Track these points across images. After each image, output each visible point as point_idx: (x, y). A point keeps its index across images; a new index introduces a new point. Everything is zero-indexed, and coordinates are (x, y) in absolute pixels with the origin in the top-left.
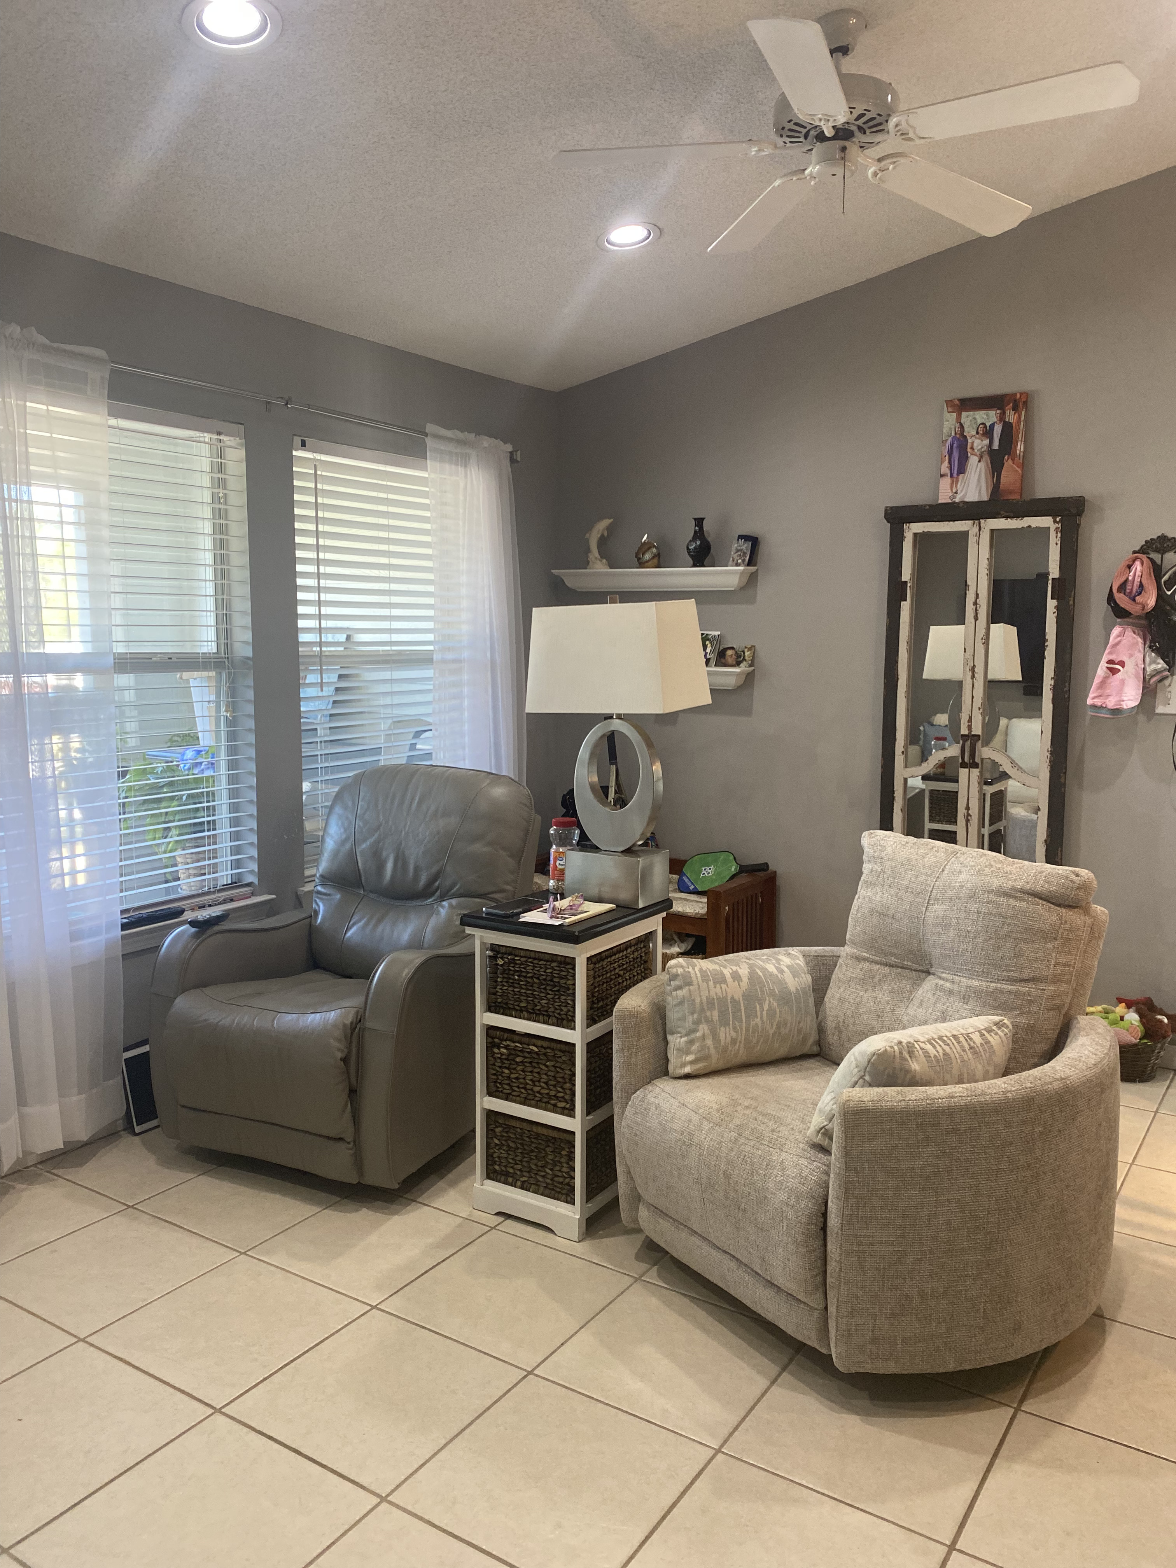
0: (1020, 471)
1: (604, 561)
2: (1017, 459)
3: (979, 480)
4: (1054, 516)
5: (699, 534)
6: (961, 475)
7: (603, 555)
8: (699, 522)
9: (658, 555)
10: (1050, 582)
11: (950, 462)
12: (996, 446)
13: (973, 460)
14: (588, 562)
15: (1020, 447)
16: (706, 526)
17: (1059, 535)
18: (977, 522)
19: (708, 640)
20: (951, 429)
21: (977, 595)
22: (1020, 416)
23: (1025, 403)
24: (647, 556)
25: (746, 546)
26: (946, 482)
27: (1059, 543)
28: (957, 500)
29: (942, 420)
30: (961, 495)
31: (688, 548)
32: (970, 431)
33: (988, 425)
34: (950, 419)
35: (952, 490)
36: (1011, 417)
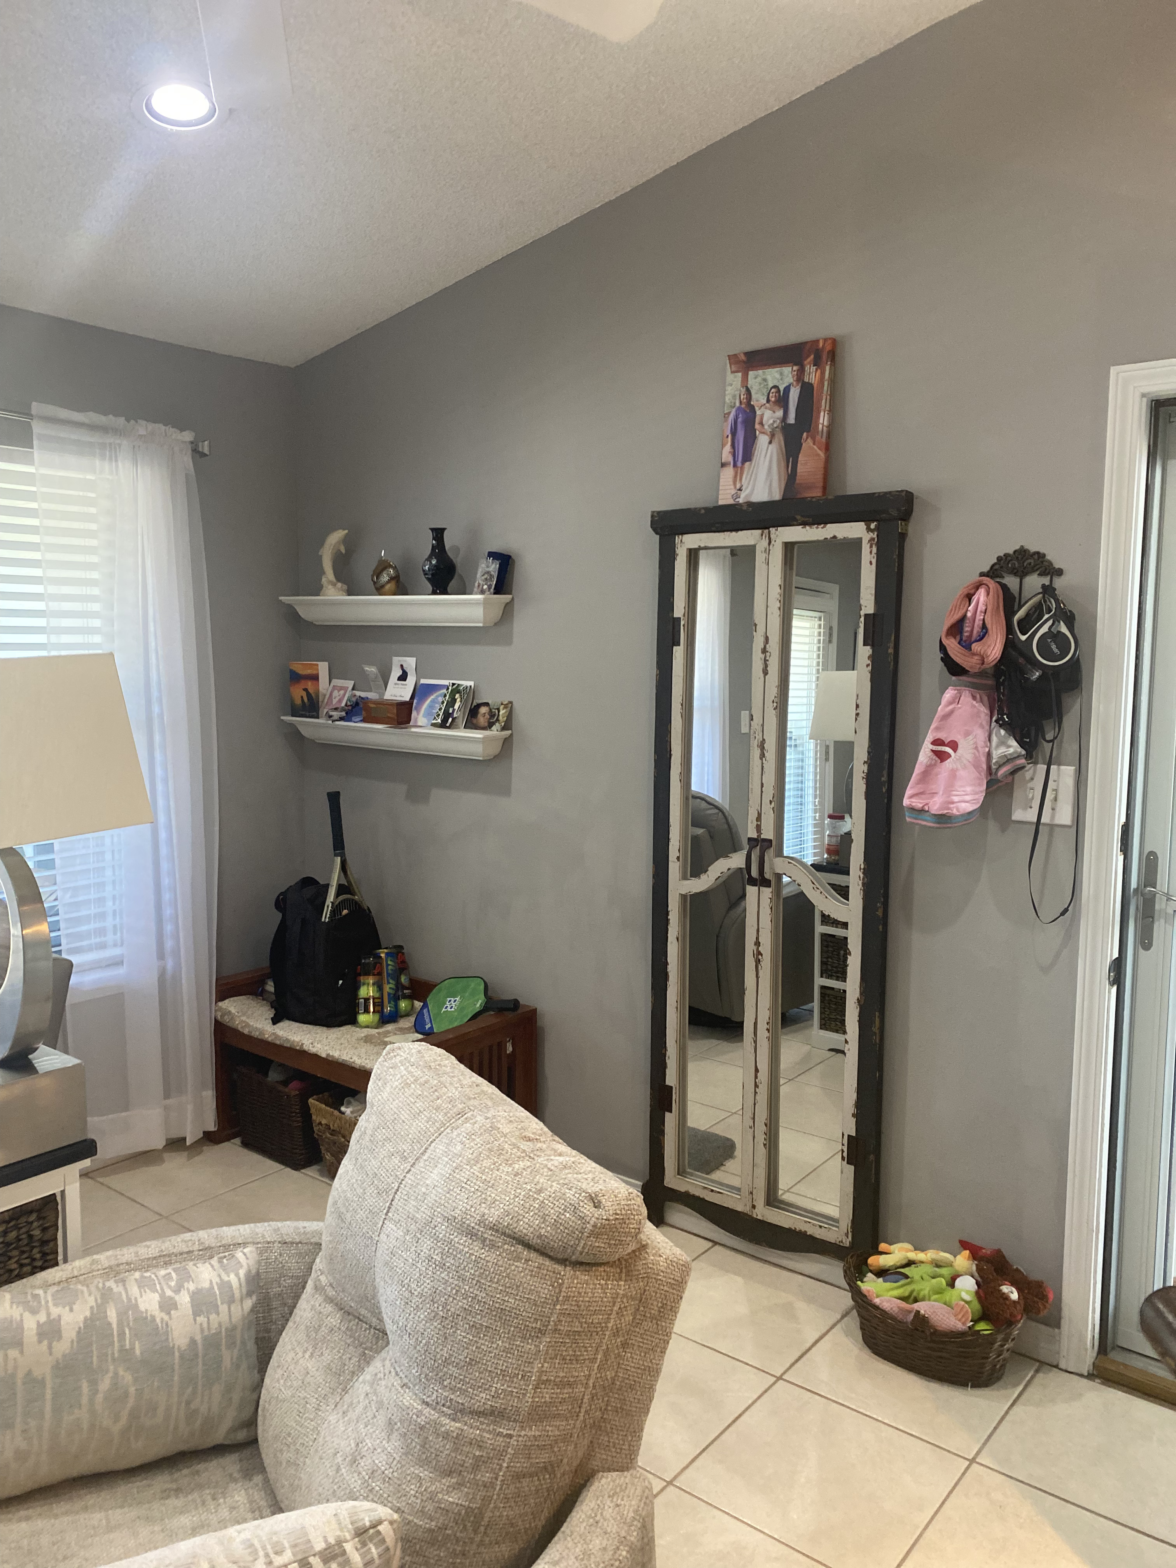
0: (822, 454)
1: (339, 585)
2: (818, 437)
3: (770, 468)
4: (867, 521)
5: (439, 549)
6: (747, 464)
7: (340, 576)
8: (438, 534)
9: (396, 579)
10: (862, 619)
11: (733, 446)
12: (791, 419)
13: (762, 440)
14: (322, 587)
15: (823, 420)
16: (446, 537)
17: (874, 550)
18: (766, 531)
19: (459, 692)
20: (734, 396)
21: (767, 639)
22: (823, 373)
23: (833, 356)
24: (385, 578)
25: (494, 567)
26: (729, 472)
27: (874, 561)
28: (741, 500)
29: (724, 384)
30: (748, 491)
31: (424, 571)
32: (758, 399)
33: (782, 389)
34: (734, 381)
35: (735, 484)
36: (812, 375)
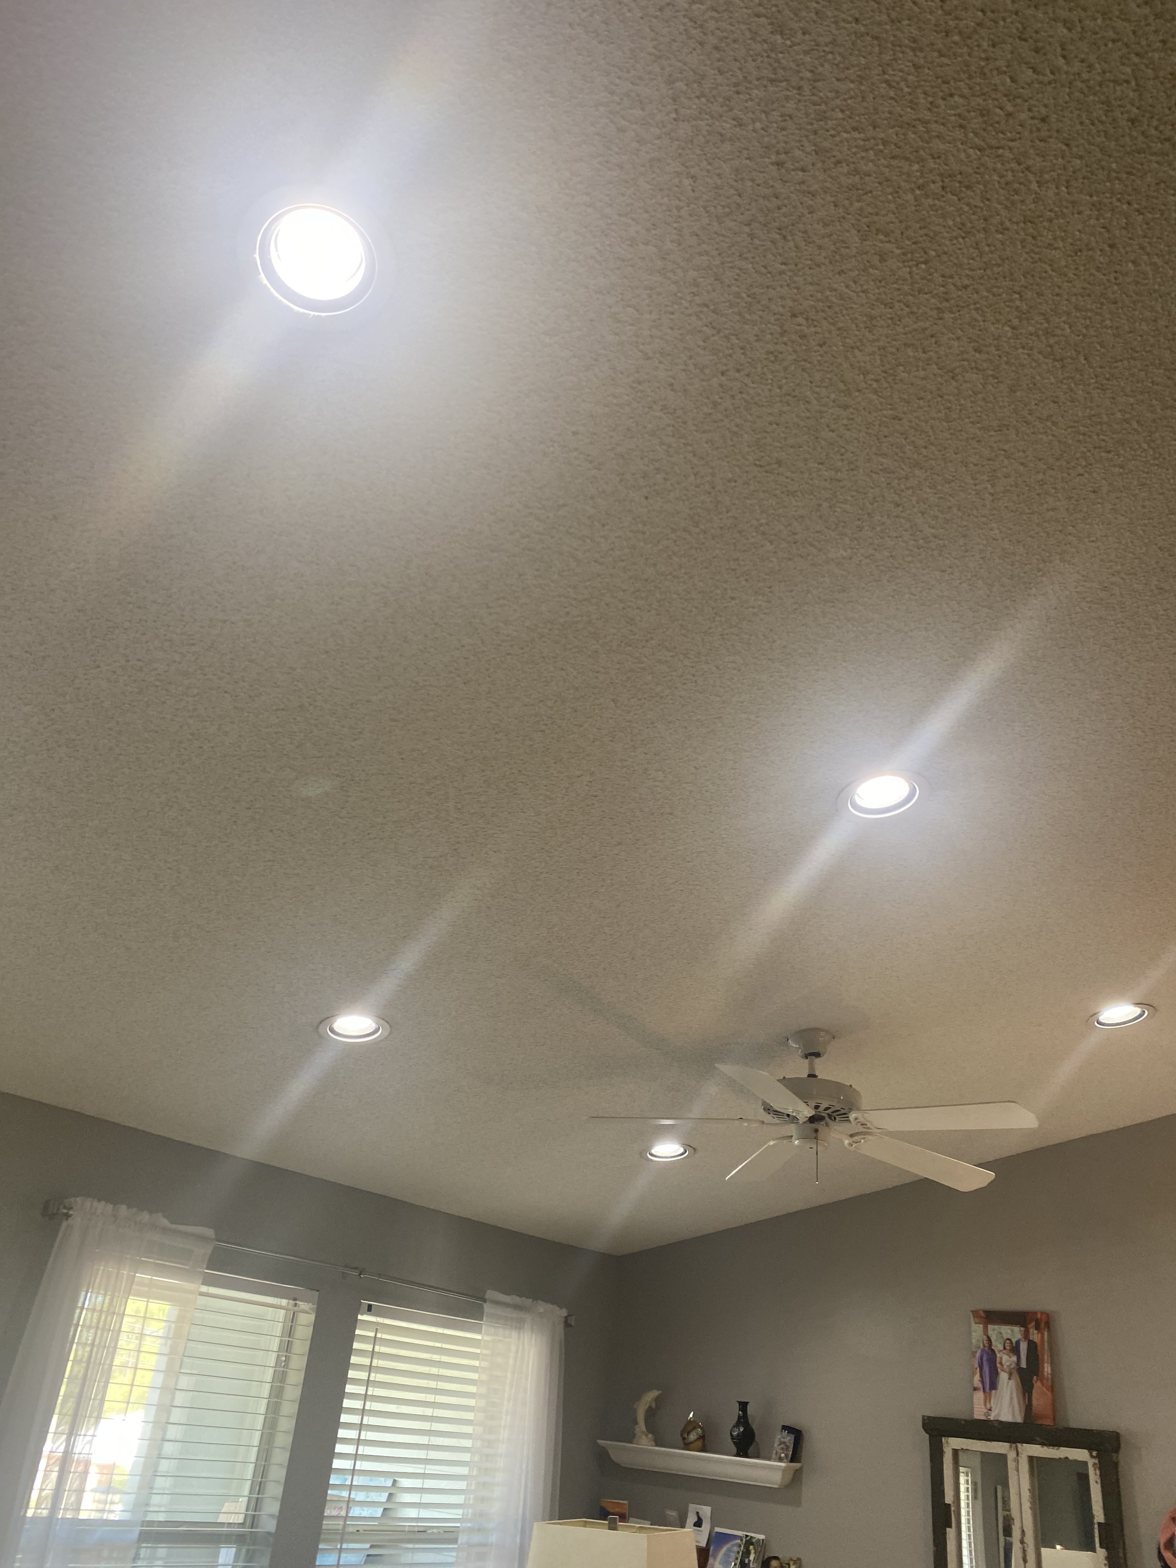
0: (1049, 1394)
1: (650, 1436)
2: (1045, 1381)
3: (1011, 1398)
4: (1090, 1449)
5: (743, 1419)
6: (993, 1391)
8: (743, 1406)
9: (702, 1437)
10: (1096, 1526)
11: (981, 1376)
12: (1024, 1365)
13: (1003, 1376)
14: (634, 1435)
15: (1047, 1369)
16: (750, 1410)
17: (1098, 1472)
18: (1014, 1445)
19: (752, 1544)
20: (978, 1341)
21: (1023, 1532)
22: (1043, 1337)
23: (1048, 1325)
24: (693, 1437)
25: (789, 1439)
26: (979, 1396)
27: (1099, 1481)
28: (992, 1418)
29: (970, 1330)
30: (997, 1411)
31: (731, 1435)
32: (997, 1346)
33: (1014, 1341)
34: (977, 1330)
35: (985, 1405)
36: (1035, 1336)
